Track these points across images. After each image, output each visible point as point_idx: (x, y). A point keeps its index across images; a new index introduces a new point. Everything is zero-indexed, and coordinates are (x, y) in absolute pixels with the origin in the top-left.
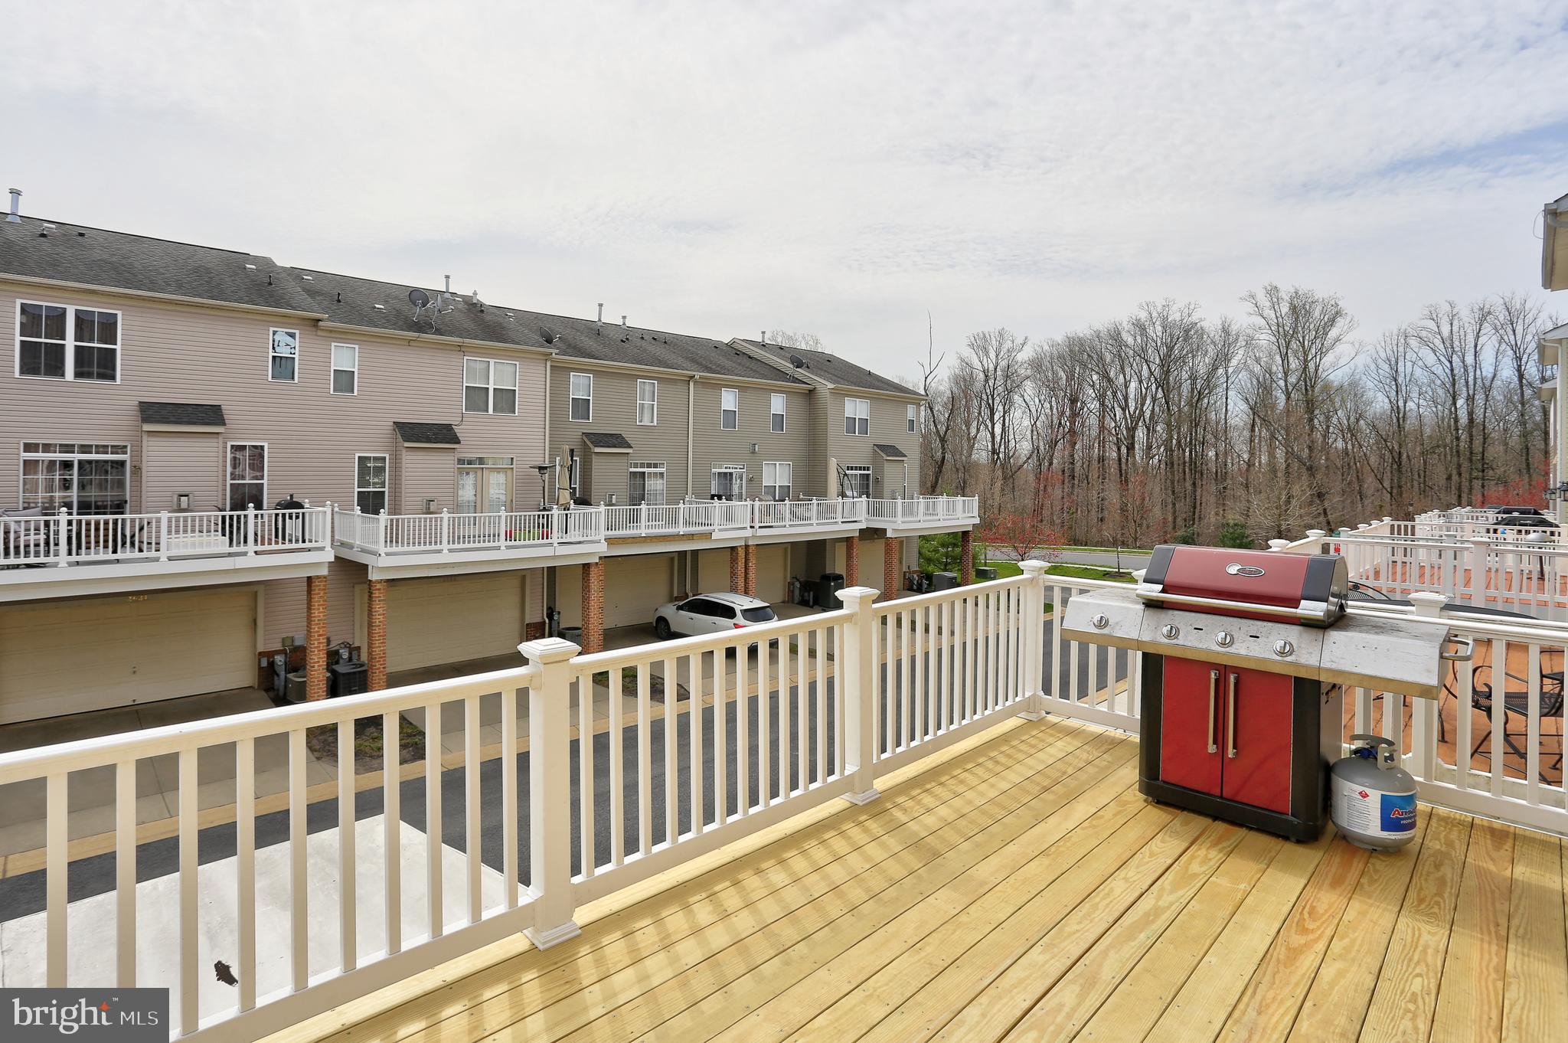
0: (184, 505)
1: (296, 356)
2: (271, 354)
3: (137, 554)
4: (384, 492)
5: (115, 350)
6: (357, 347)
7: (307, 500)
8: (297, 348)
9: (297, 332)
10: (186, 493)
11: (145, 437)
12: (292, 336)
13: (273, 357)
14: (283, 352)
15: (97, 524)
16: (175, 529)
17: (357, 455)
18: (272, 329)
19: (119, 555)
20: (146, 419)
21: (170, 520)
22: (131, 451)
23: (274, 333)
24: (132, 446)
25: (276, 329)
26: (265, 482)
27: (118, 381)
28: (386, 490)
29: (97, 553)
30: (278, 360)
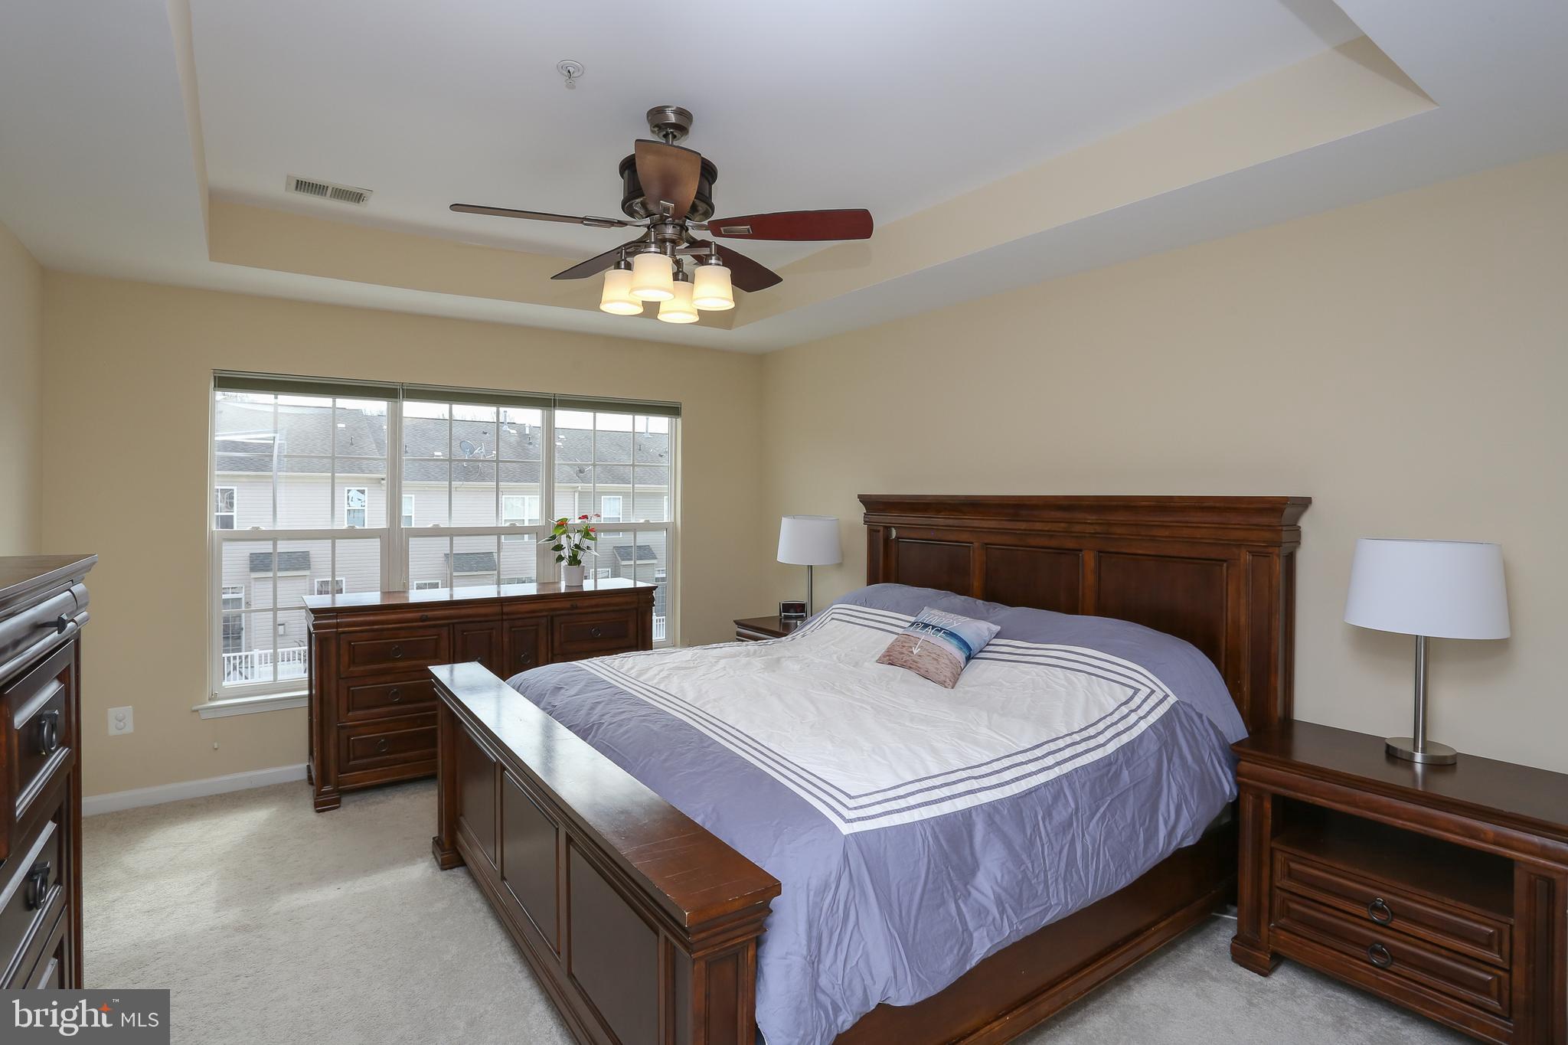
1: (366, 508)
2: (347, 508)
5: (232, 516)
6: (413, 496)
8: (366, 501)
9: (366, 489)
10: (282, 623)
11: (253, 582)
12: (363, 492)
13: (348, 510)
14: (355, 505)
17: (415, 583)
18: (347, 489)
20: (253, 569)
21: (260, 656)
22: (245, 591)
23: (349, 491)
24: (245, 587)
25: (349, 488)
30: (352, 512)
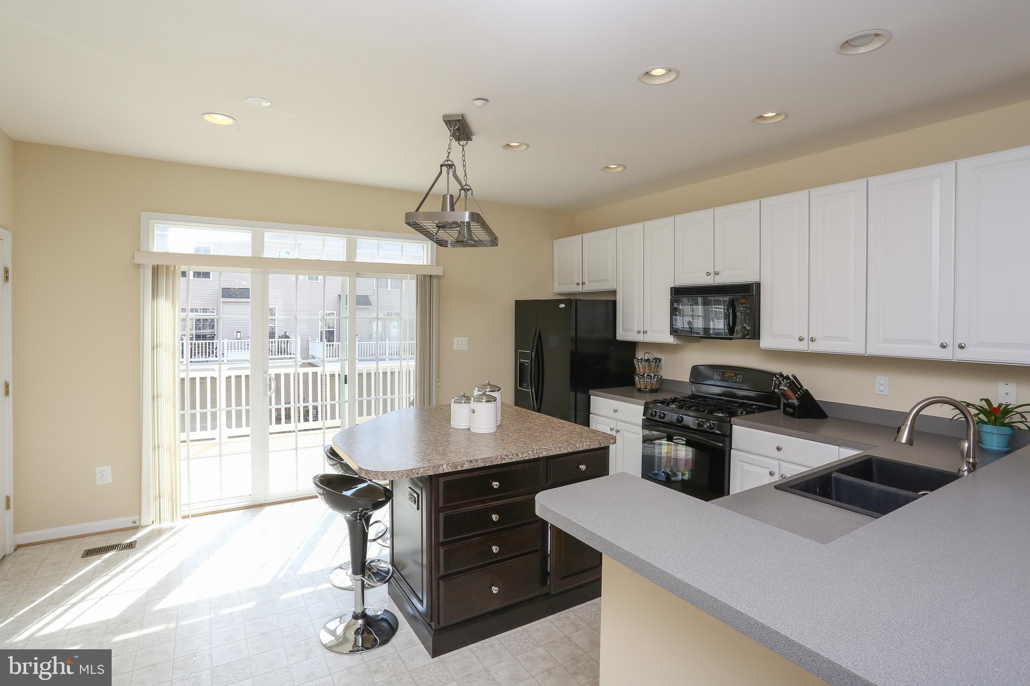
0: (239, 337)
3: (215, 359)
4: (333, 331)
7: (293, 335)
15: (198, 344)
16: (230, 348)
19: (208, 359)
26: (276, 325)
27: (211, 279)
28: (335, 330)
29: (202, 357)
